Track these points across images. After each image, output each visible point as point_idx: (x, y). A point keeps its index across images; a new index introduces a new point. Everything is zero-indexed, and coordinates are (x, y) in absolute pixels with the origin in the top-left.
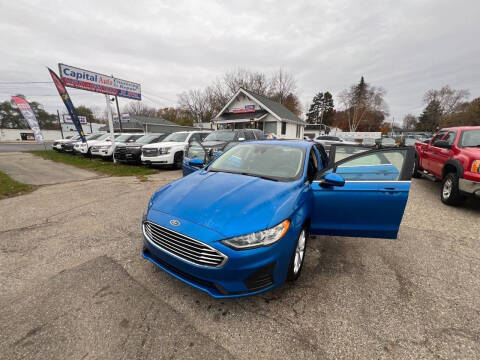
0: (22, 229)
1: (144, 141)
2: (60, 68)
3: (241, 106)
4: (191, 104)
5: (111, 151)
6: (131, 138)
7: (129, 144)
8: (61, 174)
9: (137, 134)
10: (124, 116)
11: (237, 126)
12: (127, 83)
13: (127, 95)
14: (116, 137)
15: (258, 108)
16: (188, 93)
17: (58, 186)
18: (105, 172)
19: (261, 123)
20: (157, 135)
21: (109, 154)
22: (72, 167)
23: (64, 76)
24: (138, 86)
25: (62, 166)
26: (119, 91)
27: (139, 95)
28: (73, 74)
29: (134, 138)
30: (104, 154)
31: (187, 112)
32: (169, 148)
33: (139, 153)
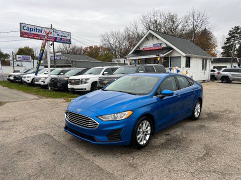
0: (3, 121)
1: (71, 74)
2: (21, 26)
3: (150, 45)
4: (112, 42)
5: (47, 81)
6: (62, 71)
7: (60, 76)
8: (16, 96)
9: (67, 69)
10: (57, 54)
11: (146, 61)
12: (61, 32)
13: (61, 41)
14: (51, 71)
15: (164, 46)
16: (109, 33)
17: (16, 103)
18: (43, 96)
19: (166, 58)
20: (80, 69)
21: (46, 83)
22: (21, 92)
23: (23, 30)
24: (69, 34)
25: (15, 91)
26: (56, 38)
27: (70, 40)
28: (28, 29)
29: (64, 72)
30: (42, 83)
31: (108, 49)
32: (88, 79)
33: (67, 82)
